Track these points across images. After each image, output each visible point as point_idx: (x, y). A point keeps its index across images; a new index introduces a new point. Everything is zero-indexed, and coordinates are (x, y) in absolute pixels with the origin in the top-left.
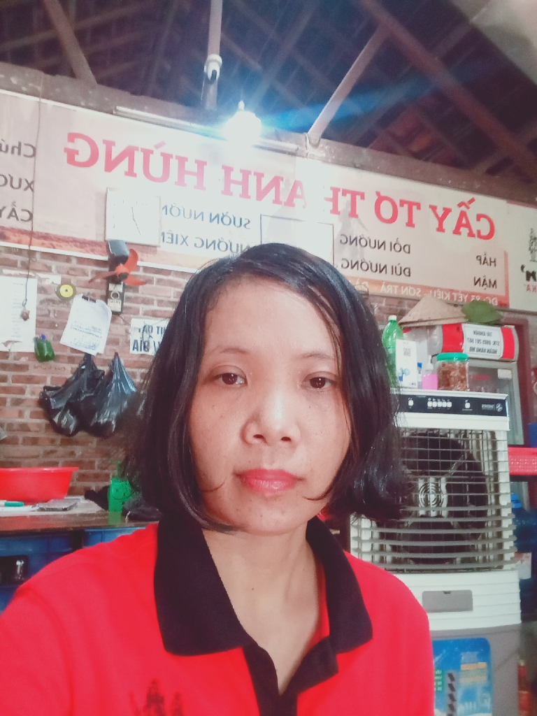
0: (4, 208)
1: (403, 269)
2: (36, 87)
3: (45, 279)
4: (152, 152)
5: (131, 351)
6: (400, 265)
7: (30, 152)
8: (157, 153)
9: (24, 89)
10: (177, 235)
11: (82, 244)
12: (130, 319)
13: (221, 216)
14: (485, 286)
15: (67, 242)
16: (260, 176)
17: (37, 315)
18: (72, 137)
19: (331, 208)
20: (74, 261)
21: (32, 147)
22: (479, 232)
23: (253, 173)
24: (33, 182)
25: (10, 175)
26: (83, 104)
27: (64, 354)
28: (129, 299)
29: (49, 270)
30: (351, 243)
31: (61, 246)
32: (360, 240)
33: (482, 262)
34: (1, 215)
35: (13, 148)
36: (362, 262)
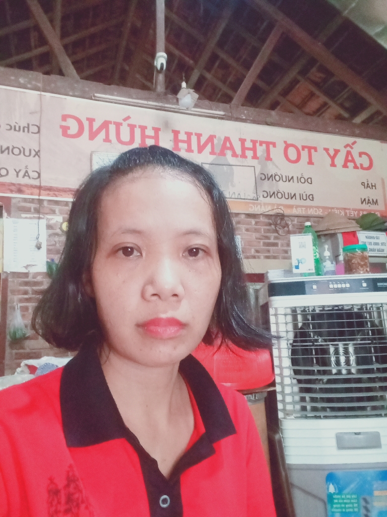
0: (20, 171)
1: (308, 196)
2: (37, 84)
3: (51, 219)
4: (121, 124)
6: (306, 193)
7: (36, 130)
8: (125, 124)
9: (29, 86)
14: (369, 204)
17: (47, 245)
18: (65, 118)
19: (252, 155)
21: (37, 126)
22: (361, 165)
23: (194, 134)
24: (39, 151)
25: (22, 147)
26: (71, 94)
29: (53, 212)
30: (268, 179)
31: (61, 195)
32: (275, 176)
33: (366, 187)
34: (17, 176)
35: (24, 128)
36: (278, 192)
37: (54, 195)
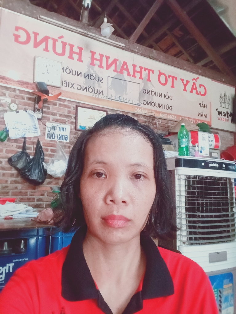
1: (169, 107)
5: (46, 138)
6: (168, 105)
8: (59, 41)
10: (69, 83)
11: (22, 83)
12: (46, 122)
13: (90, 75)
14: (202, 117)
15: (14, 82)
18: (17, 29)
19: (139, 76)
20: (17, 92)
22: (200, 92)
23: (104, 56)
26: (23, 12)
28: (45, 112)
29: (4, 95)
30: (147, 93)
31: (11, 83)
33: (201, 106)
36: (152, 103)
37: (6, 83)
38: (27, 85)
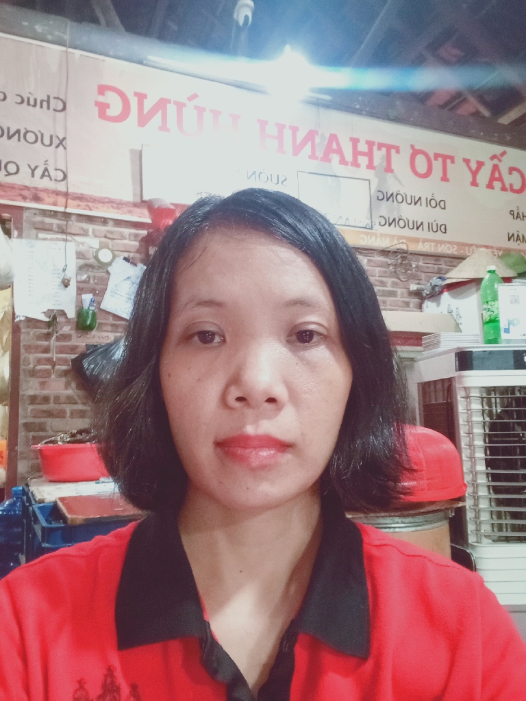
0: (36, 167)
1: (439, 226)
2: (61, 35)
3: (83, 244)
4: (184, 105)
6: (436, 222)
7: (60, 106)
8: (190, 105)
9: (49, 37)
11: (118, 205)
13: (257, 173)
14: (518, 242)
15: (103, 203)
16: (295, 130)
17: (78, 282)
18: (102, 89)
19: (367, 163)
20: (111, 223)
21: (62, 101)
22: (511, 185)
23: (287, 127)
24: (64, 139)
25: (40, 131)
26: (112, 54)
27: (107, 322)
29: (85, 233)
30: (388, 200)
31: (97, 208)
32: (397, 195)
33: (515, 216)
34: (33, 175)
35: (42, 102)
36: (400, 220)
37: (87, 208)
38: (128, 208)
